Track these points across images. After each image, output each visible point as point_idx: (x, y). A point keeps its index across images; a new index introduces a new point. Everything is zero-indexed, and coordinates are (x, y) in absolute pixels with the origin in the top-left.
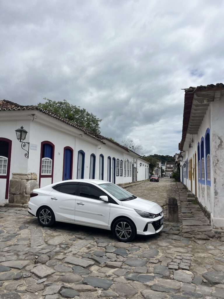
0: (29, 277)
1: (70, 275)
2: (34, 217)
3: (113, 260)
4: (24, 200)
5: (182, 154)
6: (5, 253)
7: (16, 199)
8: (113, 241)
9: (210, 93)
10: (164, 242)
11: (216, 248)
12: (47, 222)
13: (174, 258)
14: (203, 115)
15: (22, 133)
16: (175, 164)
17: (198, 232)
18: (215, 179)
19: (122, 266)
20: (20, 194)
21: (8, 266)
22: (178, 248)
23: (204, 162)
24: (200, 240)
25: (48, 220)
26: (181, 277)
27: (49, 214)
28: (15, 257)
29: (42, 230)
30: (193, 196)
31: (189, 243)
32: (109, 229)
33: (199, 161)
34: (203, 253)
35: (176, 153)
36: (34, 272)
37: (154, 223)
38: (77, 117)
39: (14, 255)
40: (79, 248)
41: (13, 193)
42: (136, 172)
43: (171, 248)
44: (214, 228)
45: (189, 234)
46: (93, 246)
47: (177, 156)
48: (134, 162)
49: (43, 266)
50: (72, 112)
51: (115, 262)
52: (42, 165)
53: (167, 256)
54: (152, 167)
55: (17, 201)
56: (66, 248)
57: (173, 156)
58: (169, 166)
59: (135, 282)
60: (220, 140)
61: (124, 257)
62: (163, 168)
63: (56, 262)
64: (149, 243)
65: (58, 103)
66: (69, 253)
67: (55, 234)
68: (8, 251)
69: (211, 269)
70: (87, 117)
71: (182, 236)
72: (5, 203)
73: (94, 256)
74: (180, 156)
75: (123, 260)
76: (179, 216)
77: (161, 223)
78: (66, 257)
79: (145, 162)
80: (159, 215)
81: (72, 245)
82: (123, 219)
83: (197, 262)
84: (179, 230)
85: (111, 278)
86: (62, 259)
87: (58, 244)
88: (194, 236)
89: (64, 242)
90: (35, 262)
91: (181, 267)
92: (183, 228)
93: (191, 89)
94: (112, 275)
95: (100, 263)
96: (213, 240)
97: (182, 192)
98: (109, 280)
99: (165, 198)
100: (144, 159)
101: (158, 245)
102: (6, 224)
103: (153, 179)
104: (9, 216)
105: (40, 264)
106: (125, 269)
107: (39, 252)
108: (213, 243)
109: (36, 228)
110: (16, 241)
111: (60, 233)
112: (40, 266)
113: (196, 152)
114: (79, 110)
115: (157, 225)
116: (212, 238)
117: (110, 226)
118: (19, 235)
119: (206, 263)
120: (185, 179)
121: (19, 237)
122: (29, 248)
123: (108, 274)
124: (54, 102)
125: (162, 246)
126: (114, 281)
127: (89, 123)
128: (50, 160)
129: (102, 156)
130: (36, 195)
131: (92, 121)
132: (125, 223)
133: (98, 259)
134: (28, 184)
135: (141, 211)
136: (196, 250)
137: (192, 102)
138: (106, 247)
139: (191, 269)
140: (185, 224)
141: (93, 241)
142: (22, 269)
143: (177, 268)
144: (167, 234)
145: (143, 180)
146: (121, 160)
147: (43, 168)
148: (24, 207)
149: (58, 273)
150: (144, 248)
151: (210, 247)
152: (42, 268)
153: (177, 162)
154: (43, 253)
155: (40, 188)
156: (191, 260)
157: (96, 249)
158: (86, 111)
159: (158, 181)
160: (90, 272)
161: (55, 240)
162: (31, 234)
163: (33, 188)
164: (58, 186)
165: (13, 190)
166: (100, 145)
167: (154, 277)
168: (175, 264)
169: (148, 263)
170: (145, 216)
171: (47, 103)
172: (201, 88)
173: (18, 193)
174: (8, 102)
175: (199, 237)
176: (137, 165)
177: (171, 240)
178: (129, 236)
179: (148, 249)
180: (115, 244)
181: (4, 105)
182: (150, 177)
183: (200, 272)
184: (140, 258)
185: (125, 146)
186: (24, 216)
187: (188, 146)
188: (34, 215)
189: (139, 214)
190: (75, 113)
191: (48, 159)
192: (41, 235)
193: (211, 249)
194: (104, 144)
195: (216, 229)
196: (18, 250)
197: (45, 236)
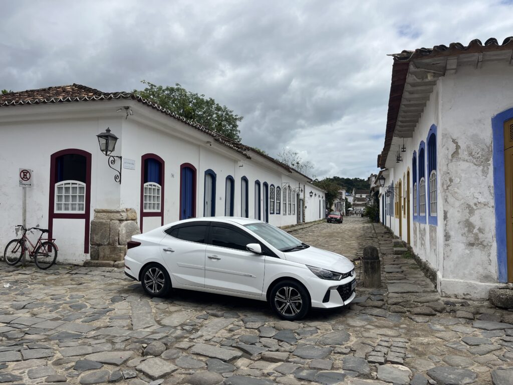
0: (134, 377)
1: (202, 373)
2: (136, 282)
3: (274, 349)
4: (116, 254)
5: (384, 174)
6: (90, 340)
7: (103, 254)
8: (271, 319)
9: (439, 60)
10: (358, 319)
11: (448, 328)
12: (158, 289)
13: (376, 345)
14: (424, 102)
15: (108, 140)
16: (371, 193)
17: (416, 303)
18: (445, 213)
19: (288, 358)
20: (109, 244)
21: (99, 360)
22: (383, 329)
23: (425, 186)
24: (419, 316)
25: (159, 287)
26: (391, 376)
27: (161, 277)
28: (108, 346)
29: (151, 303)
30: (404, 244)
31: (401, 321)
32: (264, 298)
33: (416, 184)
34: (425, 336)
35: (372, 174)
36: (143, 369)
37: (340, 289)
38: (200, 113)
39: (107, 342)
40: (214, 330)
41: (97, 242)
42: (303, 208)
43: (370, 329)
44: (444, 296)
45: (401, 307)
46: (237, 328)
47: (374, 179)
48: (300, 189)
49: (157, 360)
50: (191, 105)
51: (277, 352)
52: (144, 194)
53: (364, 342)
54: (330, 198)
55: (104, 256)
56: (192, 331)
57: (366, 179)
58: (359, 197)
59: (313, 383)
60: (455, 145)
61: (292, 345)
62: (349, 201)
63: (178, 353)
64: (333, 322)
65: (167, 89)
66: (199, 339)
67: (172, 308)
68: (96, 337)
69: (441, 362)
70: (216, 113)
71: (389, 309)
72: (85, 260)
73: (240, 343)
74: (380, 177)
75: (291, 349)
76: (382, 278)
77: (352, 289)
78: (194, 345)
79: (319, 190)
80: (349, 274)
81: (202, 326)
82: (288, 282)
83: (416, 351)
84: (382, 300)
85: (272, 378)
86: (188, 349)
87: (179, 325)
88: (408, 309)
89: (188, 321)
90: (143, 353)
91: (390, 359)
92: (389, 296)
93: (405, 54)
94: (274, 373)
95: (251, 355)
96: (443, 315)
97: (383, 239)
98: (269, 381)
99: (356, 250)
100: (318, 184)
101: (348, 325)
102: (88, 294)
103: (332, 218)
104: (92, 281)
105: (151, 356)
106: (294, 362)
107: (149, 337)
108: (443, 321)
109: (139, 300)
110: (108, 320)
111: (181, 307)
112: (151, 360)
113: (408, 168)
114: (202, 100)
115: (345, 292)
116: (440, 312)
117: (266, 294)
118: (113, 312)
119: (433, 354)
120: (388, 217)
121: (112, 314)
122: (130, 332)
123: (266, 372)
124: (160, 88)
125: (354, 327)
126: (277, 382)
127: (220, 124)
128: (158, 187)
129: (245, 180)
130: (137, 244)
131: (226, 120)
132: (291, 288)
133: (247, 347)
134: (123, 228)
135: (319, 269)
136: (414, 332)
137: (405, 79)
138: (260, 328)
139: (407, 363)
140: (393, 291)
141: (237, 320)
142: (121, 364)
143: (382, 360)
144: (362, 306)
145: (315, 221)
146: (278, 187)
147: (146, 201)
148: (117, 266)
149: (183, 371)
150: (325, 329)
151: (438, 327)
152: (156, 363)
153: (373, 188)
154: (155, 340)
155: (142, 233)
156: (406, 348)
157: (243, 333)
158: (216, 102)
159: (341, 222)
160: (235, 368)
161: (173, 319)
162: (131, 309)
163: (131, 233)
164: (174, 229)
165: (97, 238)
166: (242, 161)
167: (344, 376)
168: (379, 354)
169: (332, 354)
170: (324, 277)
171: (146, 90)
172: (421, 52)
173: (106, 243)
174: (81, 87)
175: (418, 310)
176: (304, 195)
177: (369, 316)
178: (298, 311)
179: (330, 331)
180: (274, 324)
181: (75, 93)
182: (327, 216)
183: (422, 367)
184: (318, 345)
185: (284, 162)
186: (117, 281)
187: (395, 159)
188: (135, 279)
189: (315, 274)
190: (195, 106)
191: (154, 185)
192: (149, 311)
193: (439, 331)
194: (249, 158)
195: (447, 297)
196: (112, 334)
197: (157, 313)
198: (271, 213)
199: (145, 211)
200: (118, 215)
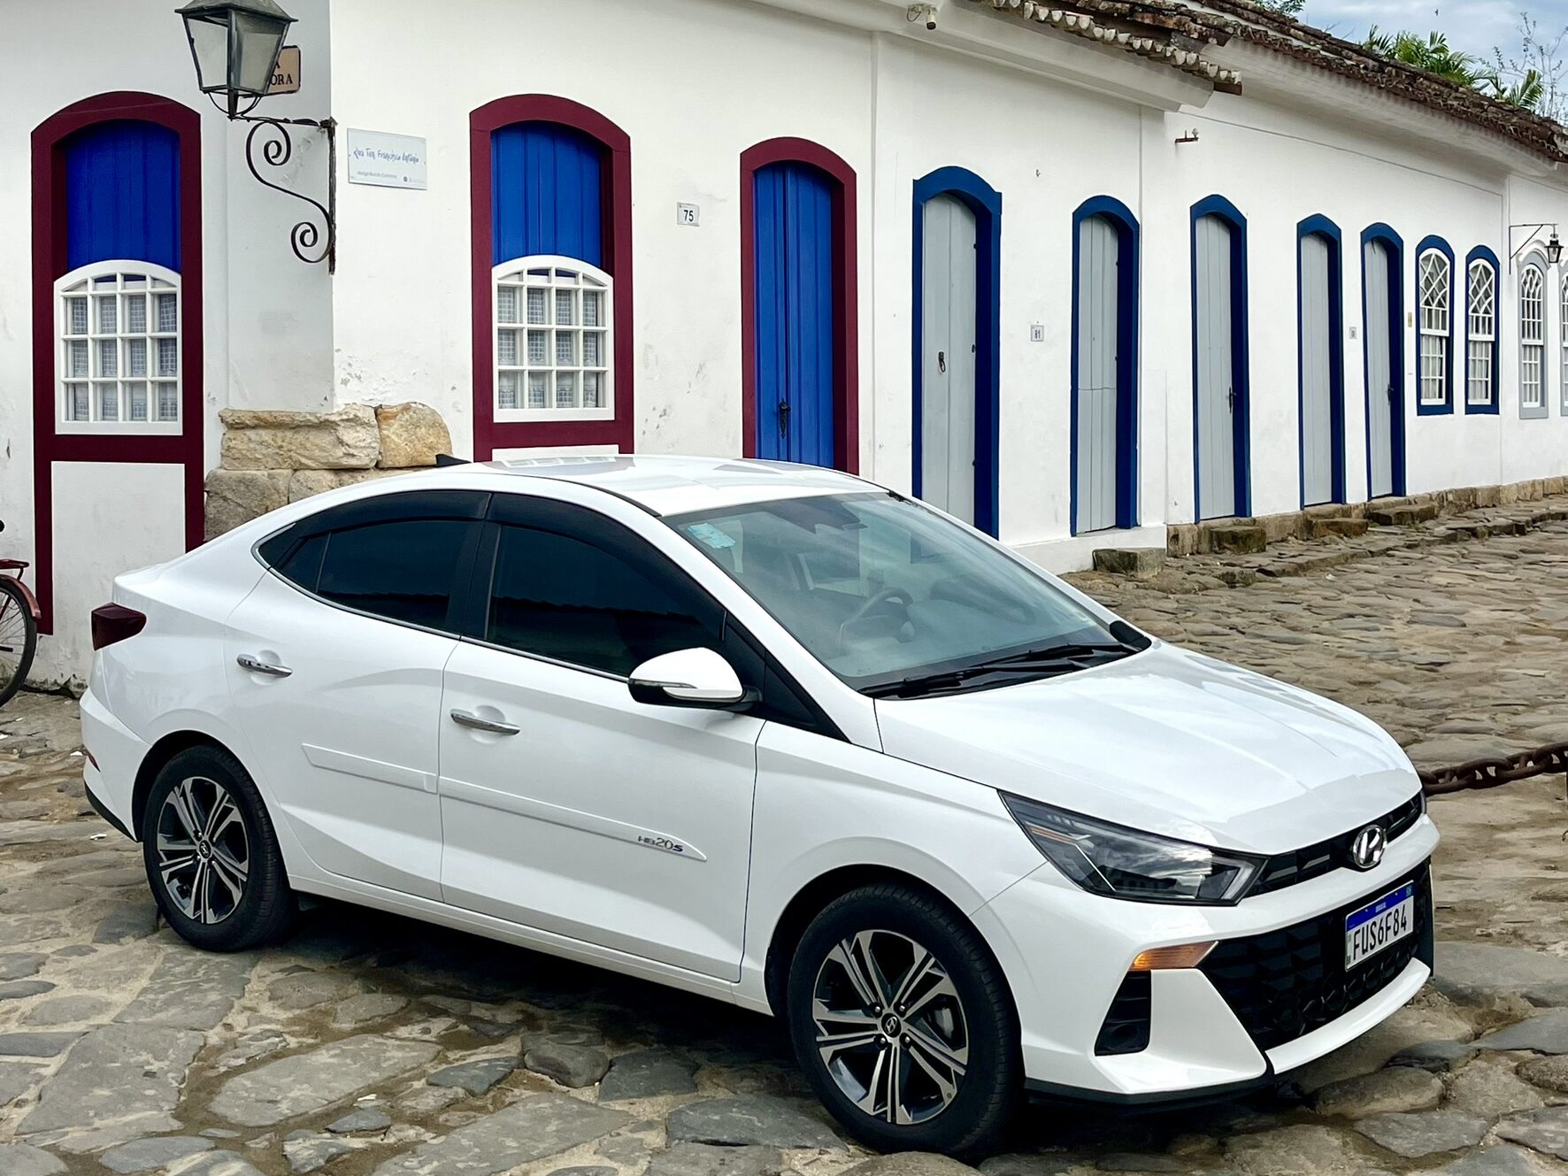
15: (240, 31)
52: (496, 325)
117: (762, 969)
129: (1219, 217)
146: (1481, 252)
147: (505, 357)
166: (1185, 108)
188: (119, 827)
191: (562, 273)
194: (1227, 87)
198: (1423, 410)
199: (502, 415)
200: (324, 439)
